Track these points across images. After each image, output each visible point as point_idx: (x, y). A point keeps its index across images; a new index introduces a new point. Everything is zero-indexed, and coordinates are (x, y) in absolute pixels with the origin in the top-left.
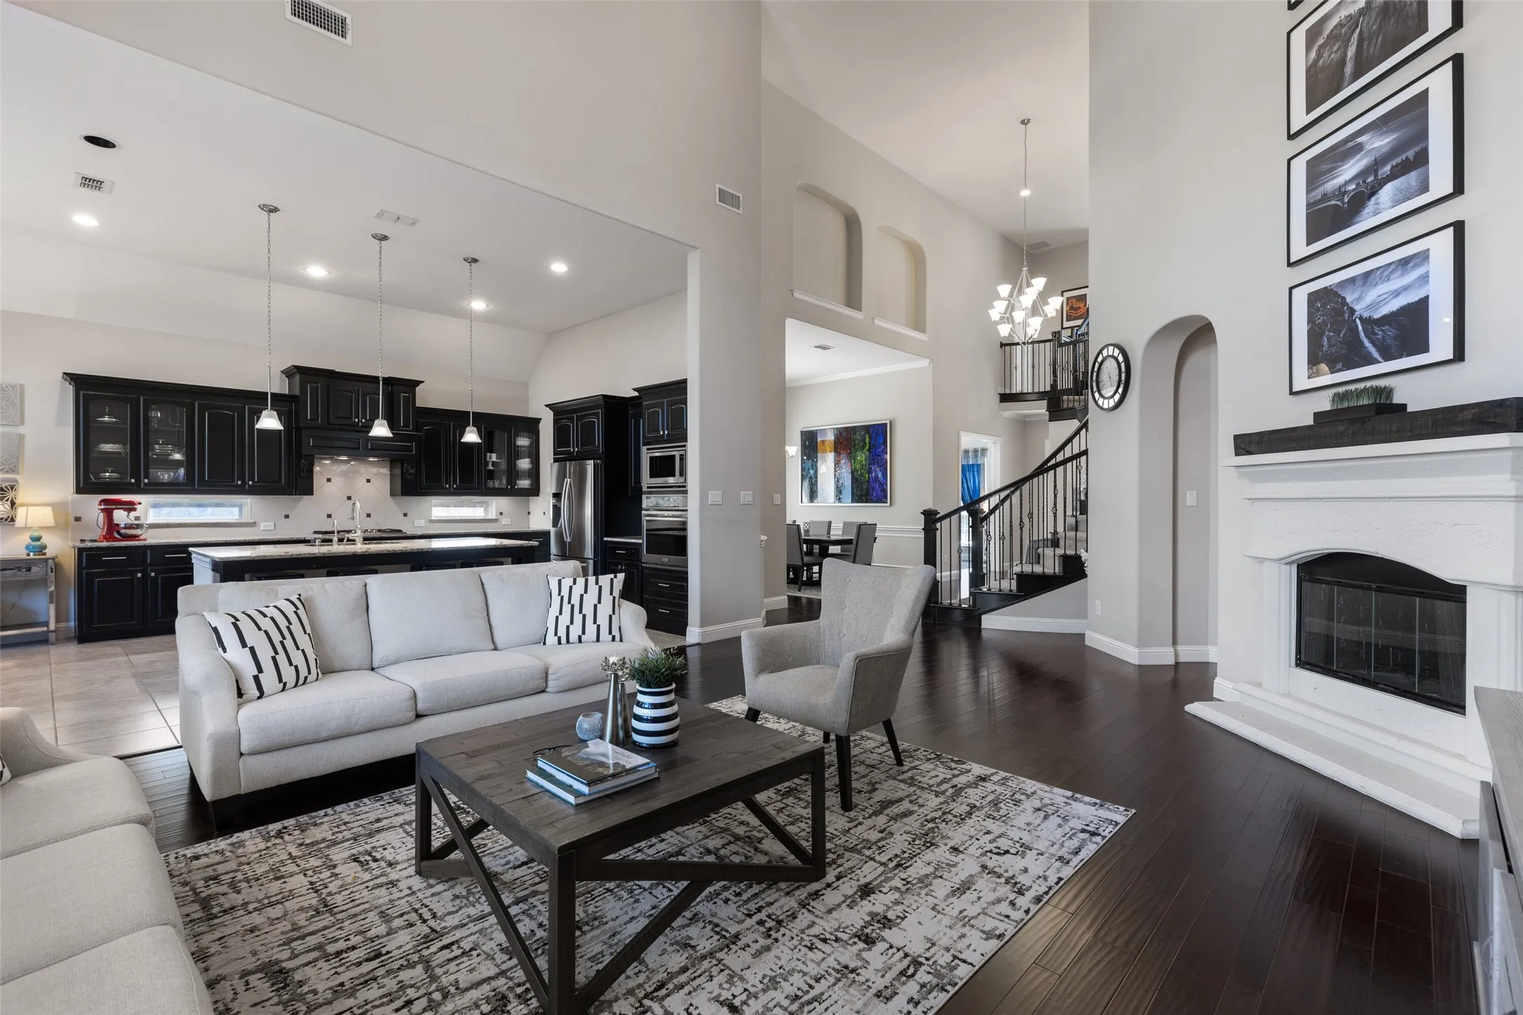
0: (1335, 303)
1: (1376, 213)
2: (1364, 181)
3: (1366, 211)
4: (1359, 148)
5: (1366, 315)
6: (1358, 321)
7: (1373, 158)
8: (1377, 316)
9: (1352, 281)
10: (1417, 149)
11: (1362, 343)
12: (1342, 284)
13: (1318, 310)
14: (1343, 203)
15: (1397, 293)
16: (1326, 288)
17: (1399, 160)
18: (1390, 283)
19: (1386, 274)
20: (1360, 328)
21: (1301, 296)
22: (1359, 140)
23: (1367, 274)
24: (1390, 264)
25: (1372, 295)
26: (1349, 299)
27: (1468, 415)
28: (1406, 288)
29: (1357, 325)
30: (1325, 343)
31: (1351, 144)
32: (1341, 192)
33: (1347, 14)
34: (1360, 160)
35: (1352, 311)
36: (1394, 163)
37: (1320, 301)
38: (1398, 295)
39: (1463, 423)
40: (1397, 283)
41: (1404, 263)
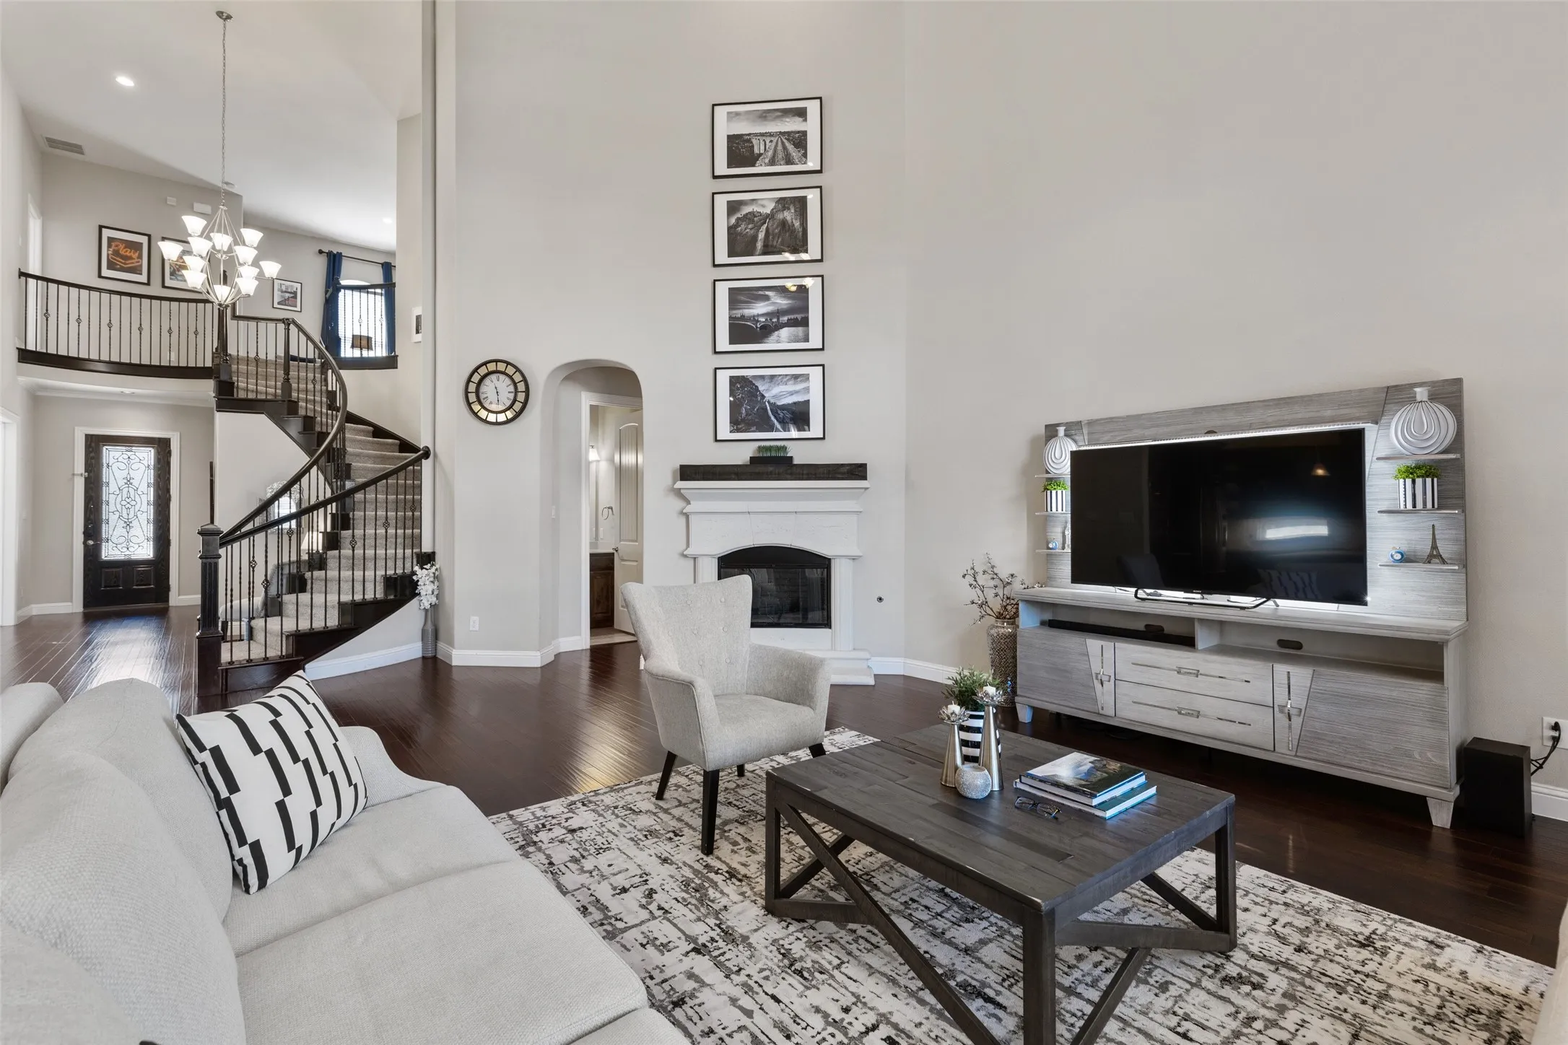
0: (751, 388)
1: (778, 342)
2: (771, 320)
3: (772, 338)
4: (767, 298)
5: (772, 401)
6: (767, 403)
7: (776, 309)
8: (780, 403)
9: (762, 377)
10: (803, 316)
11: (770, 418)
12: (755, 377)
13: (738, 389)
14: (757, 327)
15: (792, 393)
16: (744, 376)
17: (792, 317)
18: (787, 386)
19: (785, 380)
20: (768, 408)
21: (724, 378)
22: (767, 293)
23: (772, 377)
24: (787, 375)
25: (776, 390)
26: (761, 388)
27: (845, 469)
28: (797, 392)
29: (766, 406)
30: (744, 412)
31: (761, 293)
32: (754, 319)
33: (759, 211)
34: (767, 305)
35: (763, 397)
36: (789, 317)
37: (739, 383)
38: (792, 395)
39: (843, 473)
40: (791, 387)
41: (796, 377)
